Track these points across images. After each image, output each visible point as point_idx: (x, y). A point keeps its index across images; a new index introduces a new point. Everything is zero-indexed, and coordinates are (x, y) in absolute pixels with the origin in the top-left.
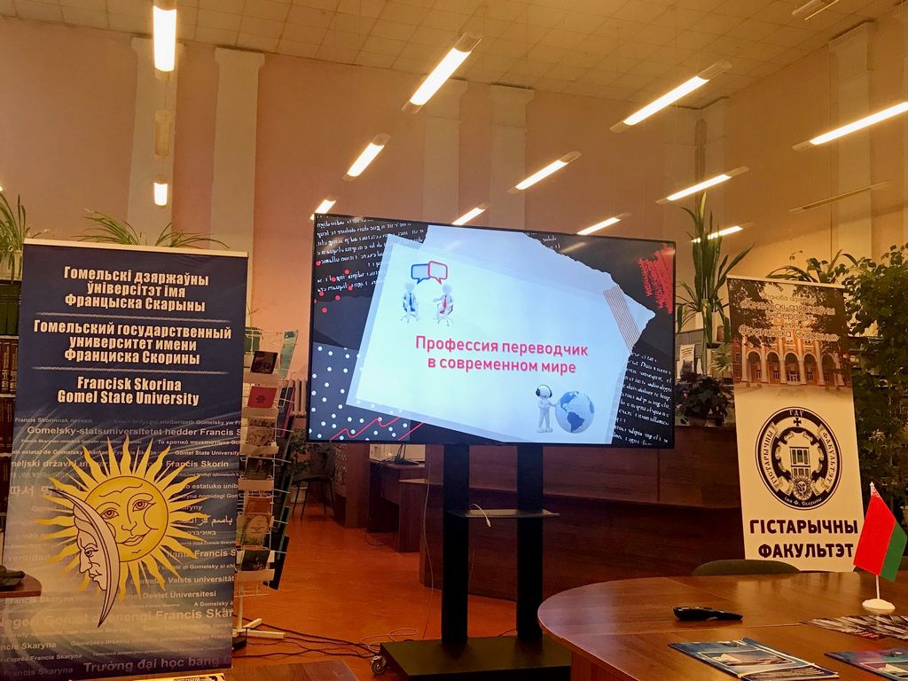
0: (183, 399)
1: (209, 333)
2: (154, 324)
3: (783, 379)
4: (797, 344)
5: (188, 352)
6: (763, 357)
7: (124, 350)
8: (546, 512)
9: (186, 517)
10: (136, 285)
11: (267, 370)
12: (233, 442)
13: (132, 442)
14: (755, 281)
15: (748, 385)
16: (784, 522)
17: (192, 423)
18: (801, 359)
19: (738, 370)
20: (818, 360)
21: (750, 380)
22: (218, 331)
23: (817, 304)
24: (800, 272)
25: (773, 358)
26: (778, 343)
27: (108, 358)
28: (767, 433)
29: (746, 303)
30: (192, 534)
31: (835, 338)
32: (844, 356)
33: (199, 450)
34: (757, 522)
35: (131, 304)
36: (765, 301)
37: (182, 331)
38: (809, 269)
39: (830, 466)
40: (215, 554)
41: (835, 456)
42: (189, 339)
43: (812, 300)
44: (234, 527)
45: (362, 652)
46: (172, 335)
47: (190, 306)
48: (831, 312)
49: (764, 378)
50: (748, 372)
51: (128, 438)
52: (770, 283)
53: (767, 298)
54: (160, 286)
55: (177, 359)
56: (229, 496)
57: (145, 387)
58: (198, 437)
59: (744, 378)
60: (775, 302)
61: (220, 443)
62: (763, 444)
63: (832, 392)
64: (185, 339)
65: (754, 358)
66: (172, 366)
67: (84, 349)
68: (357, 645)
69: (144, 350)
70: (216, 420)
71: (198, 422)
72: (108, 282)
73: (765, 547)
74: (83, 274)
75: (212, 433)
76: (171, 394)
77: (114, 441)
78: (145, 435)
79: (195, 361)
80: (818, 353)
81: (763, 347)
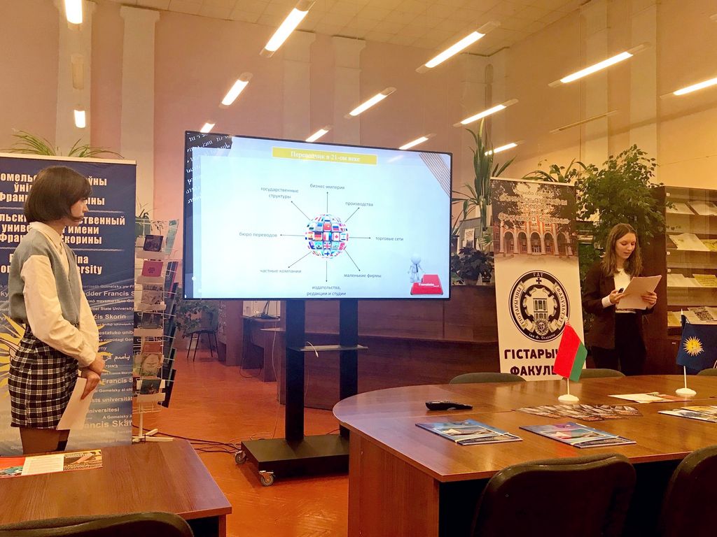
0: (90, 270)
1: (108, 221)
3: (529, 250)
4: (539, 226)
5: (93, 235)
6: (515, 235)
8: (359, 346)
11: (156, 249)
12: (129, 301)
14: (510, 181)
15: (504, 256)
16: (529, 350)
17: (97, 287)
18: (542, 236)
19: (497, 245)
20: (555, 237)
21: (506, 252)
22: (116, 219)
23: (555, 197)
24: (546, 174)
25: (522, 236)
26: (526, 225)
28: (517, 288)
29: (504, 197)
31: (566, 221)
32: (573, 234)
33: (103, 307)
34: (509, 351)
36: (517, 195)
37: (88, 220)
38: (551, 172)
39: (561, 312)
40: (118, 381)
41: (565, 304)
42: (94, 225)
43: (551, 195)
44: (131, 362)
45: (229, 449)
47: (94, 201)
48: (565, 203)
49: (516, 250)
50: (504, 245)
52: (521, 183)
53: (519, 193)
55: (85, 240)
56: (127, 340)
58: (102, 297)
59: (502, 250)
60: (524, 196)
61: (119, 301)
62: (514, 297)
63: (564, 260)
64: (90, 226)
65: (509, 236)
66: (81, 245)
67: (14, 233)
68: (227, 445)
70: (116, 285)
71: (102, 286)
73: (515, 368)
74: (10, 177)
75: (113, 294)
76: (82, 266)
79: (98, 241)
80: (554, 232)
81: (515, 228)
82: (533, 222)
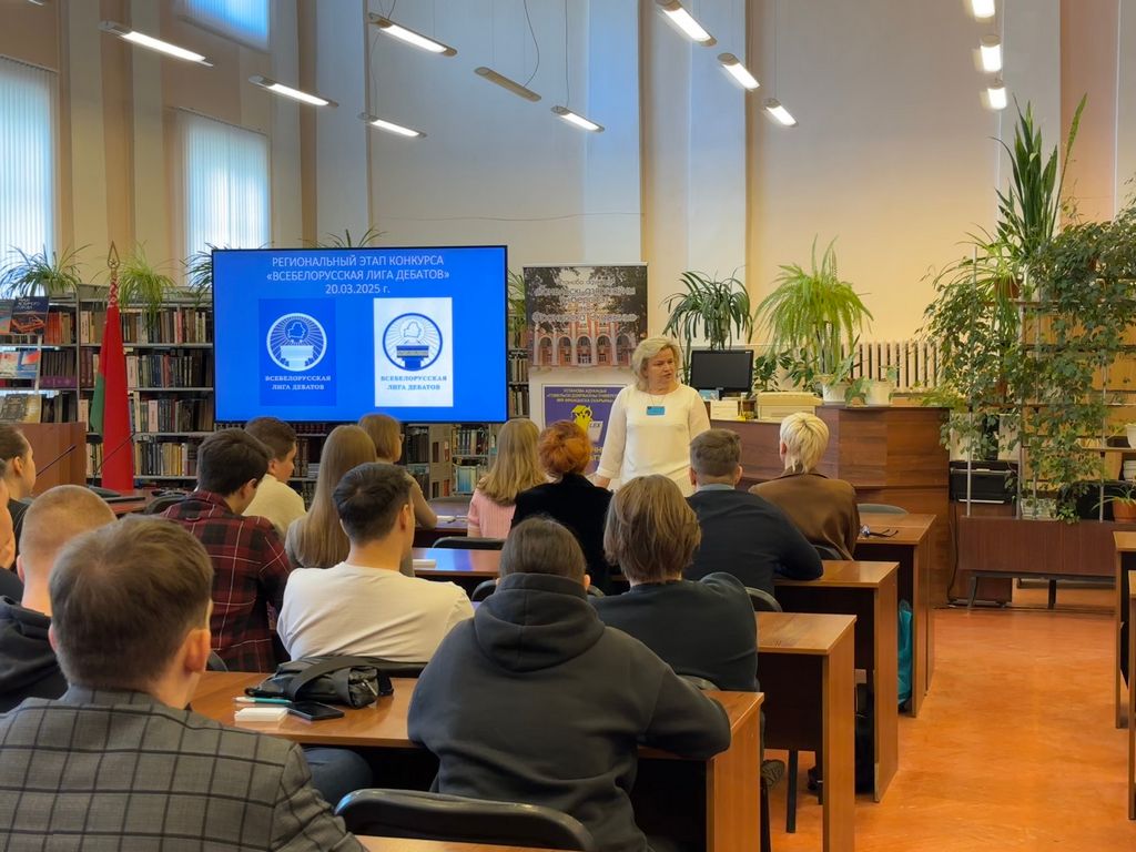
3: (575, 361)
4: (590, 326)
6: (555, 342)
14: (550, 268)
15: (539, 369)
18: (593, 341)
21: (541, 363)
23: (616, 285)
25: (565, 342)
26: (571, 327)
31: (633, 317)
36: (560, 287)
43: (611, 282)
49: (555, 361)
52: (566, 268)
53: (562, 284)
59: (536, 362)
60: (570, 286)
65: (547, 343)
80: (613, 334)
81: (555, 333)
82: (581, 322)
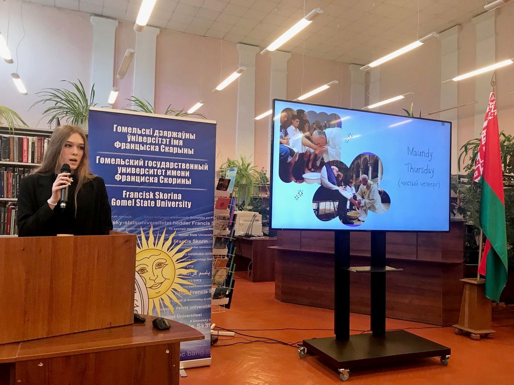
0: (182, 204)
1: (196, 167)
2: (166, 160)
5: (185, 177)
7: (149, 176)
9: (185, 272)
10: (155, 137)
12: (210, 229)
13: (154, 229)
17: (188, 218)
22: (201, 166)
27: (140, 180)
30: (188, 281)
33: (192, 233)
35: (152, 148)
37: (181, 165)
40: (201, 292)
42: (185, 170)
46: (176, 167)
47: (186, 151)
51: (152, 226)
54: (168, 138)
55: (179, 181)
56: (208, 259)
57: (161, 197)
58: (191, 226)
61: (203, 229)
64: (183, 170)
66: (176, 185)
67: (126, 174)
69: (160, 176)
70: (201, 216)
71: (191, 218)
72: (139, 135)
74: (125, 129)
75: (199, 224)
76: (176, 201)
77: (144, 229)
78: (162, 225)
79: (189, 182)
